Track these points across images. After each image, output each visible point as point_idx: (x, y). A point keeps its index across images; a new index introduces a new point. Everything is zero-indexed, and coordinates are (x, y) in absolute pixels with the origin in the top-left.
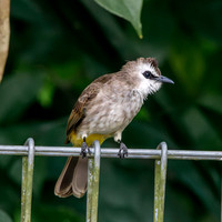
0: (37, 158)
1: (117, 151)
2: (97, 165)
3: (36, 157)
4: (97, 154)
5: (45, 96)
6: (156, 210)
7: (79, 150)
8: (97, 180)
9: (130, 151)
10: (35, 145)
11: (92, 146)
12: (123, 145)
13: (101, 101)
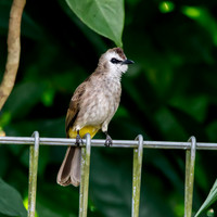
0: (42, 147)
1: (104, 141)
2: (88, 152)
3: (40, 146)
4: (89, 144)
5: (48, 99)
6: (134, 188)
7: (75, 140)
8: (88, 164)
9: (114, 141)
10: (40, 136)
11: (85, 137)
12: (109, 137)
13: (88, 95)
